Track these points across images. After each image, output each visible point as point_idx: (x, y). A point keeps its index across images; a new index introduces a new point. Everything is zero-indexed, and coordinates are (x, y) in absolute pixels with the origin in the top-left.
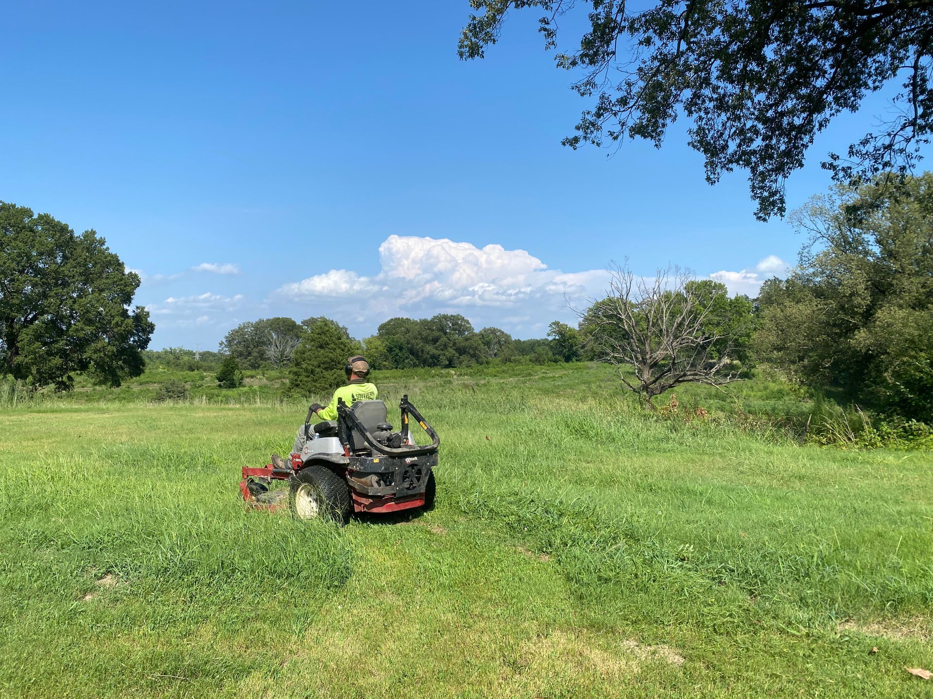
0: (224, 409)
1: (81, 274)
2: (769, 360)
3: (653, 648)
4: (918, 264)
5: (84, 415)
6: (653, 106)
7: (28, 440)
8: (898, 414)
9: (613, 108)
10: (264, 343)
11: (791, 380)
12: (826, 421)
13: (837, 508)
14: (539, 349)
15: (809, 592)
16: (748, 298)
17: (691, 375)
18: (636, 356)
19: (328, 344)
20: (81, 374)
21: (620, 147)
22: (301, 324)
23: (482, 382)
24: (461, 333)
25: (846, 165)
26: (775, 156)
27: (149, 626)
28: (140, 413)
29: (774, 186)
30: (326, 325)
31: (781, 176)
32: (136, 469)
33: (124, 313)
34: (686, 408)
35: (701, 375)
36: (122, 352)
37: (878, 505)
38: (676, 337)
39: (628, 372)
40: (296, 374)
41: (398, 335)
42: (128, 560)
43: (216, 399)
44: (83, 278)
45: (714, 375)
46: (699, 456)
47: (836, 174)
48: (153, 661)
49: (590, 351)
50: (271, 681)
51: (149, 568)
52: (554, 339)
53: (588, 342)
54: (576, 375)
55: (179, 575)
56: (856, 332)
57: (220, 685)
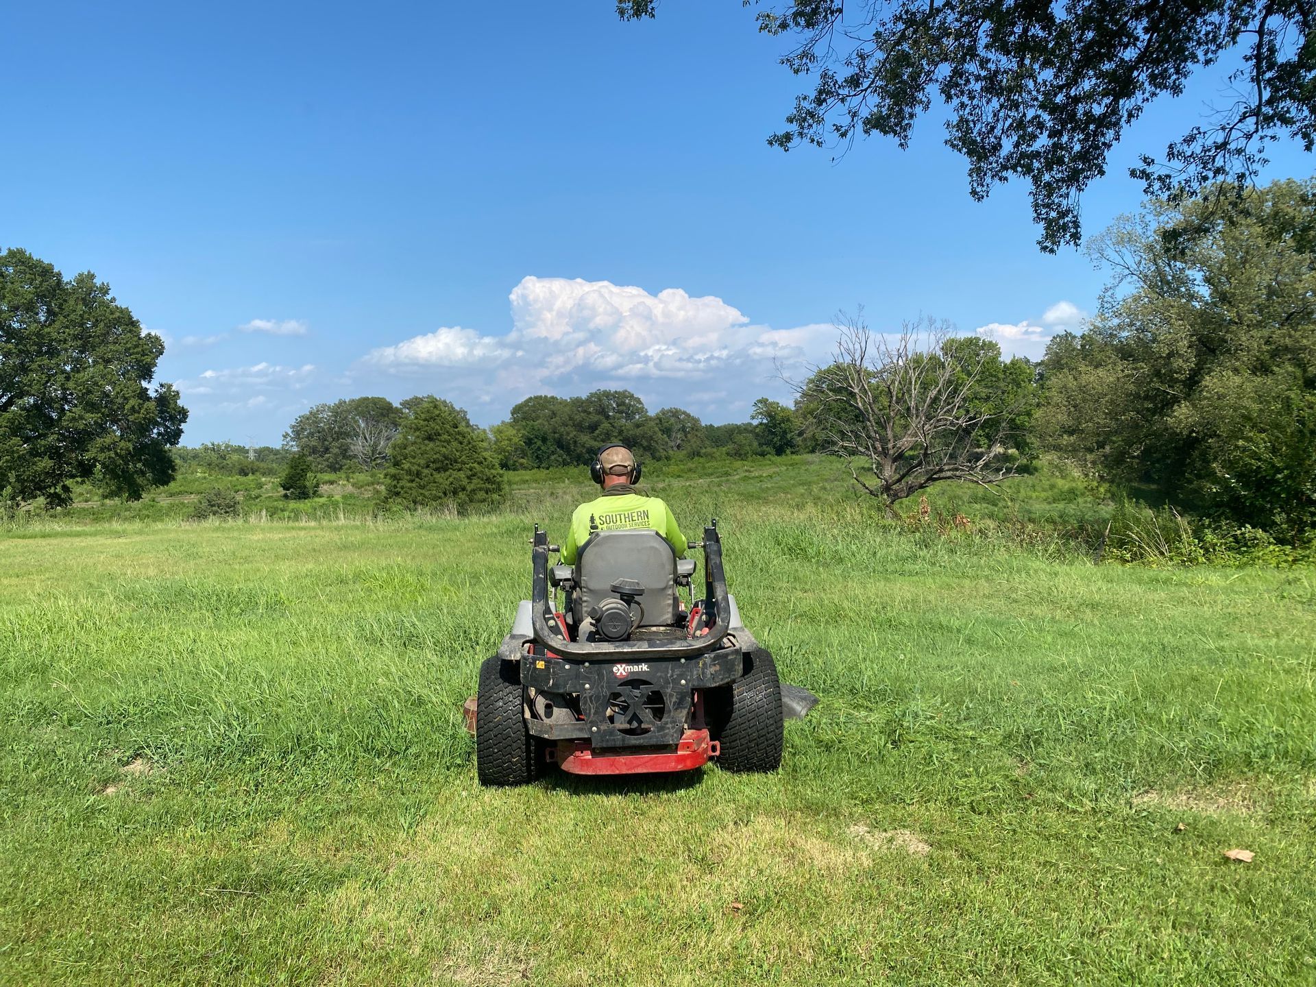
0: (293, 528)
1: (75, 338)
2: (1057, 448)
3: (889, 835)
4: (1261, 311)
5: (90, 541)
6: (897, 88)
7: (11, 576)
8: (1227, 519)
9: (840, 91)
10: (347, 435)
11: (1087, 475)
12: (1131, 530)
13: (1140, 645)
14: (740, 438)
15: (1097, 755)
16: (1028, 361)
17: (949, 470)
18: (873, 445)
19: (439, 435)
20: (83, 482)
21: (849, 148)
22: (400, 406)
23: (661, 485)
24: (629, 416)
25: (1163, 172)
26: (1066, 160)
27: (199, 825)
28: (172, 536)
29: (1065, 202)
30: (435, 407)
31: (1074, 189)
32: (170, 615)
33: (143, 394)
34: (940, 515)
35: (963, 470)
36: (140, 450)
37: (1194, 640)
38: (929, 418)
39: (863, 468)
40: (394, 477)
41: (540, 421)
42: (165, 738)
43: (281, 515)
44: (79, 343)
45: (982, 470)
46: (957, 581)
47: (1150, 186)
48: (206, 871)
49: (811, 439)
50: (371, 893)
51: (194, 748)
52: (761, 424)
53: (808, 427)
54: (792, 474)
55: (237, 756)
56: (1176, 407)
57: (301, 901)
